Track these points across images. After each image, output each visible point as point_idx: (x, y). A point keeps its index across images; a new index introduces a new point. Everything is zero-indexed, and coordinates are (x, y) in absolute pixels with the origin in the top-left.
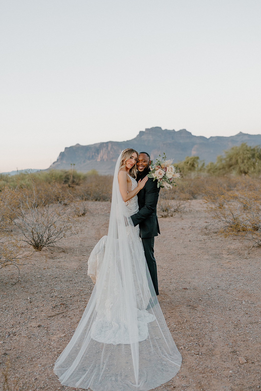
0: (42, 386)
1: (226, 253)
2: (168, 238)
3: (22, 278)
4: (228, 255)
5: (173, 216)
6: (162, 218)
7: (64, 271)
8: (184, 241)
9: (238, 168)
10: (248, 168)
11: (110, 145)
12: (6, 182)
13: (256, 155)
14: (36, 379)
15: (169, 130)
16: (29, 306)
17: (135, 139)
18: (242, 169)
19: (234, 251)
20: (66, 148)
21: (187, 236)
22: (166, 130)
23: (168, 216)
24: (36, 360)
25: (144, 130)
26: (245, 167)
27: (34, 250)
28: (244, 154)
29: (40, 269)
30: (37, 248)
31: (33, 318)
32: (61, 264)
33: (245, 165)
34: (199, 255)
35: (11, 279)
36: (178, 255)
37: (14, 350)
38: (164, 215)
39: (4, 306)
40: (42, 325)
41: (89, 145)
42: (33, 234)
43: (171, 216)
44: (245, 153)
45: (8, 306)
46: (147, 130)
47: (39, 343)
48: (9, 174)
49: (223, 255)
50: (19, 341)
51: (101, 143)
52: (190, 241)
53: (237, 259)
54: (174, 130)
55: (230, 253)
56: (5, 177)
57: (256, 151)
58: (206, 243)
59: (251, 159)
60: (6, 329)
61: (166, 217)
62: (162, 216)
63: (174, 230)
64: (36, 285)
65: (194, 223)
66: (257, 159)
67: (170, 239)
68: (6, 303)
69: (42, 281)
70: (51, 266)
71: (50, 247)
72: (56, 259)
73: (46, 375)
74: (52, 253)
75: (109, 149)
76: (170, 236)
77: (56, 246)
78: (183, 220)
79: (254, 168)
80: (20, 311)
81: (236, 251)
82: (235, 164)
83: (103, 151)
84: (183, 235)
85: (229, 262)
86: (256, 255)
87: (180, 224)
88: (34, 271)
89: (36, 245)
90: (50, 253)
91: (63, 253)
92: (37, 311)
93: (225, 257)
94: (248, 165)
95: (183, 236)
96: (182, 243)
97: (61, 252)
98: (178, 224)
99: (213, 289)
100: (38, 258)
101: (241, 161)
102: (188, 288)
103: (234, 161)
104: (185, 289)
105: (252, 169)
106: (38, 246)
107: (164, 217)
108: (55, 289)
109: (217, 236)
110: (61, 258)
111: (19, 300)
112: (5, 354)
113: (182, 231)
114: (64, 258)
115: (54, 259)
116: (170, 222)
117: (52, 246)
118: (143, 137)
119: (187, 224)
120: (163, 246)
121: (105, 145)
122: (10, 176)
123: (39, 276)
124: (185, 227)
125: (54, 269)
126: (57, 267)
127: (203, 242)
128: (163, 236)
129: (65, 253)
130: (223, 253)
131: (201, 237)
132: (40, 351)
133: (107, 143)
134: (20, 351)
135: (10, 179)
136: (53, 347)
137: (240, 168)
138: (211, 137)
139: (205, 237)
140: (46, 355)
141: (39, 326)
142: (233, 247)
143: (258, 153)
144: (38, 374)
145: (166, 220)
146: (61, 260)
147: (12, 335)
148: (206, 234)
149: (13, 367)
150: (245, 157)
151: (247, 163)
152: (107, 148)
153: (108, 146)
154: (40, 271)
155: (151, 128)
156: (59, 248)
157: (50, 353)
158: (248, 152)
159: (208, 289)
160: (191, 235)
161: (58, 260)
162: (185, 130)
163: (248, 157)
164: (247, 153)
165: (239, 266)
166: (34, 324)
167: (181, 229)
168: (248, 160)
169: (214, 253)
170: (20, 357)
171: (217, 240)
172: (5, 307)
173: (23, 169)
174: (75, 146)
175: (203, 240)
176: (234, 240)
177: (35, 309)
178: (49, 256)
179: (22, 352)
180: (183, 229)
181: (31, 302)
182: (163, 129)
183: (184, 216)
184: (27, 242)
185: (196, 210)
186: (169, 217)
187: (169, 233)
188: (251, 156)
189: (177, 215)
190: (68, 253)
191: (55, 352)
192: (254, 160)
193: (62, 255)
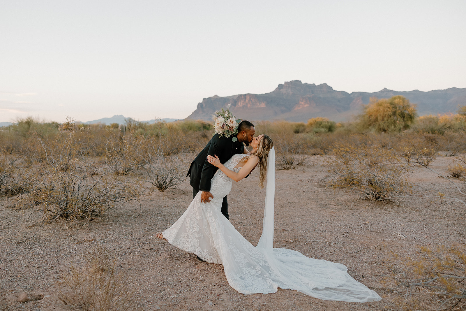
0: (145, 289)
1: (334, 204)
2: (284, 188)
3: (143, 213)
4: (335, 205)
5: (296, 169)
6: (284, 170)
7: (181, 209)
8: (298, 192)
9: (377, 125)
10: (388, 126)
11: (248, 98)
12: (143, 130)
13: (397, 113)
14: (141, 284)
15: (309, 84)
16: (146, 234)
17: (273, 92)
18: (381, 127)
19: (342, 203)
20: (204, 99)
21: (303, 187)
22: (306, 84)
23: (290, 169)
24: (144, 272)
25: (283, 83)
26: (385, 125)
27: (158, 191)
28: (384, 111)
29: (161, 207)
30: (160, 189)
31: (147, 243)
32: (179, 204)
33: (385, 123)
34: (308, 204)
35: (135, 213)
36: (289, 203)
37: (128, 264)
38: (287, 168)
39: (125, 232)
40: (154, 248)
41: (227, 97)
42: (157, 176)
43: (293, 169)
44: (386, 110)
45: (128, 233)
46: (286, 83)
47: (149, 261)
48: (148, 123)
49: (331, 205)
50: (133, 258)
51: (239, 95)
52: (304, 192)
53: (343, 209)
54: (314, 84)
55: (338, 204)
56: (143, 125)
57: (398, 109)
58: (318, 194)
59: (392, 117)
60: (124, 249)
61: (288, 169)
62: (285, 169)
63: (292, 182)
64: (154, 219)
65: (315, 176)
66: (399, 117)
67: (286, 189)
68: (127, 230)
69: (160, 216)
70: (171, 205)
71: (173, 189)
72: (176, 199)
73: (149, 282)
74: (173, 194)
75: (247, 101)
76: (287, 186)
77: (178, 188)
78: (304, 173)
79: (395, 126)
80: (138, 237)
81: (344, 202)
82: (374, 121)
83: (240, 103)
84: (300, 186)
85: (333, 211)
86: (361, 207)
87: (300, 177)
88: (155, 208)
89: (160, 186)
90: (172, 195)
91: (183, 195)
92: (152, 238)
93: (332, 207)
94: (388, 123)
95: (299, 188)
96: (296, 193)
97: (182, 194)
98: (299, 176)
99: (309, 231)
100: (160, 198)
101: (381, 119)
102: (286, 229)
103: (373, 118)
104: (283, 230)
105: (393, 127)
106: (161, 188)
107: (286, 170)
108: (170, 223)
109: (331, 188)
110: (182, 199)
111: (138, 229)
112: (120, 266)
113: (299, 182)
114: (183, 199)
115: (175, 199)
116: (292, 174)
117: (174, 188)
118: (281, 90)
119: (307, 177)
120: (277, 195)
121: (243, 97)
122: (148, 124)
123: (158, 212)
124: (304, 179)
125: (173, 207)
126: (176, 206)
127: (316, 193)
128: (280, 186)
129: (185, 195)
130: (332, 204)
131: (316, 189)
132: (148, 266)
133: (245, 95)
134: (132, 265)
135: (148, 127)
136: (158, 264)
137: (379, 125)
138: (353, 93)
139: (320, 189)
140: (152, 269)
141: (151, 249)
142: (342, 199)
143: (399, 111)
144: (143, 281)
145: (288, 173)
146: (180, 200)
147: (127, 254)
148: (322, 187)
149: (125, 275)
150: (386, 115)
151: (387, 120)
152: (245, 100)
153: (246, 98)
154: (161, 208)
155: (291, 81)
156: (181, 191)
157: (155, 268)
158: (389, 110)
159: (305, 231)
160: (307, 186)
161: (178, 201)
162: (326, 84)
163: (388, 115)
164: (387, 110)
165: (342, 215)
166: (147, 247)
167: (299, 181)
168: (389, 118)
169: (323, 203)
170: (131, 269)
171: (330, 192)
172: (126, 234)
173: (162, 118)
174: (213, 97)
175: (316, 191)
176: (346, 193)
177: (151, 237)
178: (170, 196)
179: (134, 266)
180: (301, 181)
181: (147, 232)
182: (303, 82)
183: (306, 169)
184: (152, 183)
185: (320, 165)
186: (292, 169)
187: (287, 184)
188: (392, 113)
189: (300, 168)
190: (188, 195)
191: (160, 268)
192: (395, 118)
193: (182, 196)
